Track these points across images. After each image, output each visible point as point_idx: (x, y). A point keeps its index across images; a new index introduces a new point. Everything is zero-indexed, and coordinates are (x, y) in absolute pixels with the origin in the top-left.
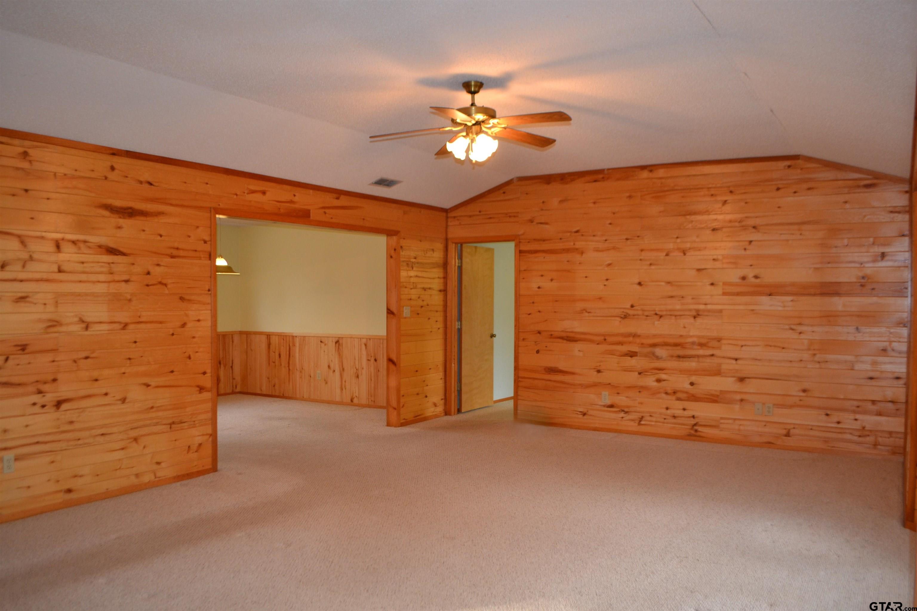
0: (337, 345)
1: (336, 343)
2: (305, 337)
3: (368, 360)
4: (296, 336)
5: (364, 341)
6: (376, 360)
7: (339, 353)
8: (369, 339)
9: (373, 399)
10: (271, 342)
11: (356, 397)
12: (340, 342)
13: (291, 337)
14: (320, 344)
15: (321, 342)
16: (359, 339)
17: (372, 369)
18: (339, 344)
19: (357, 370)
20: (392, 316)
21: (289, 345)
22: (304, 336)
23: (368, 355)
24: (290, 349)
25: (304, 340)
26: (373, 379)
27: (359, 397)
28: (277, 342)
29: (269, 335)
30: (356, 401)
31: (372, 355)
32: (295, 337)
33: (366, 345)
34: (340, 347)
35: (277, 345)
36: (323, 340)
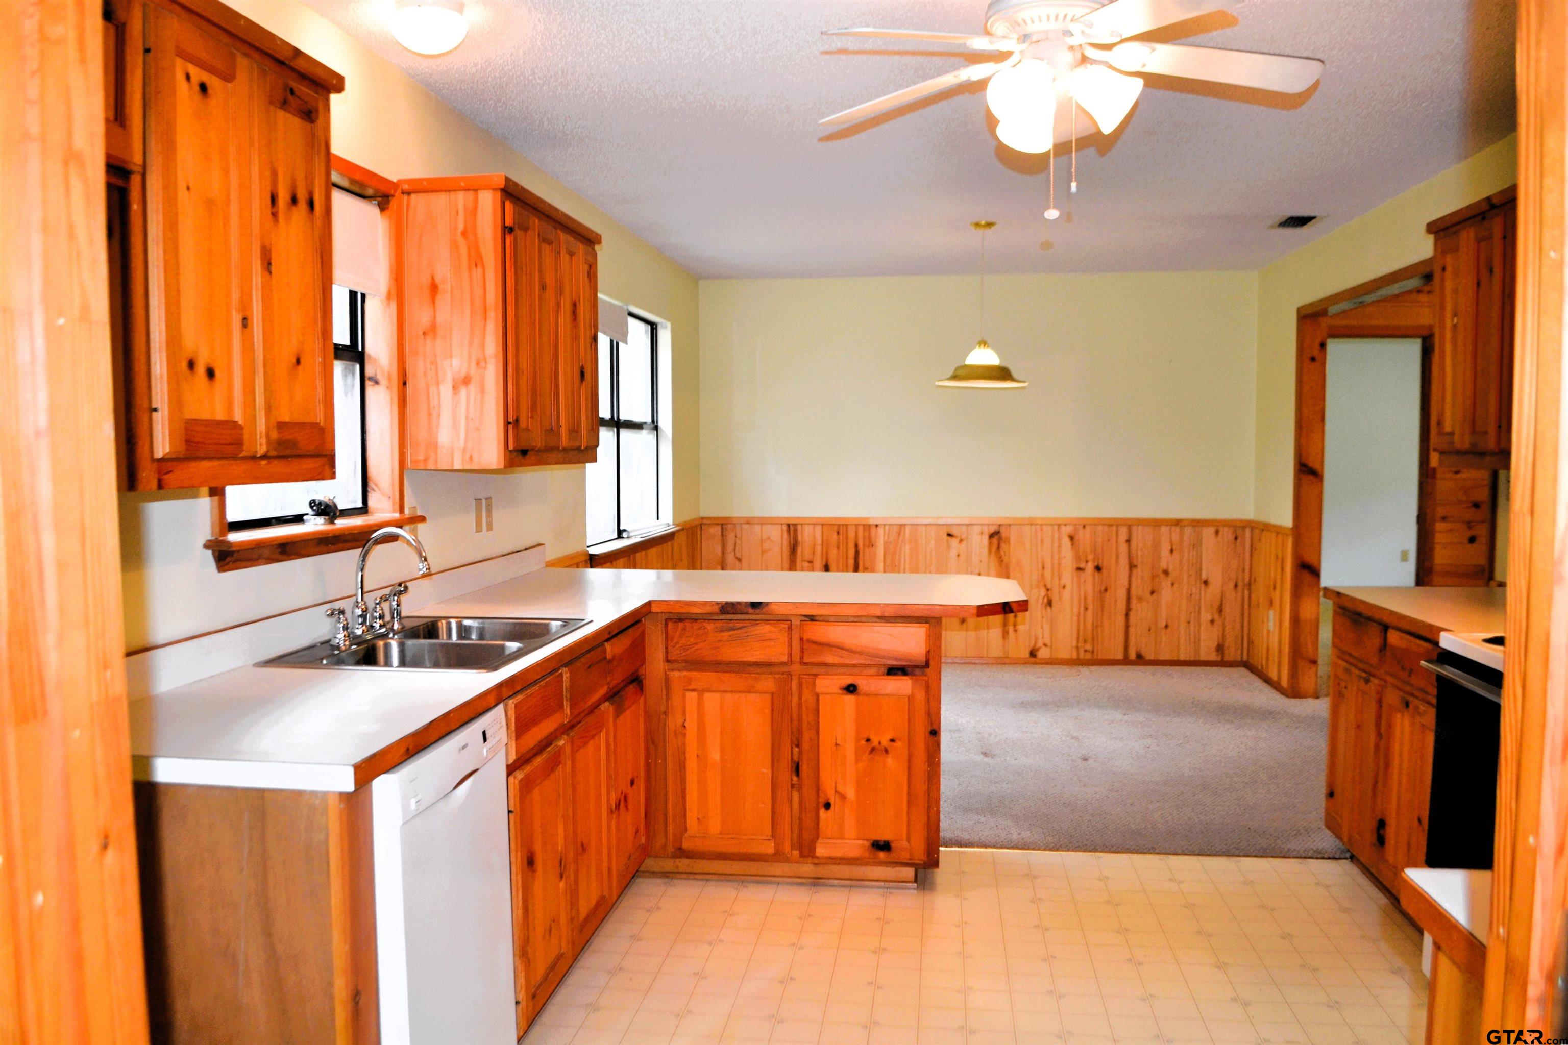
0: (995, 540)
1: (991, 536)
2: (903, 527)
3: (1079, 569)
4: (877, 526)
5: (1069, 529)
6: (1098, 568)
7: (1000, 557)
8: (1081, 527)
9: (1089, 647)
10: (800, 538)
11: (1045, 645)
12: (1004, 533)
13: (861, 529)
14: (947, 541)
15: (949, 535)
16: (1056, 527)
17: (1089, 587)
18: (1000, 539)
19: (1048, 590)
20: (1311, 477)
21: (856, 546)
22: (901, 525)
23: (1078, 558)
24: (857, 552)
25: (899, 533)
26: (1090, 607)
27: (1051, 647)
28: (819, 541)
29: (795, 525)
30: (1043, 653)
31: (1090, 557)
32: (873, 530)
33: (1071, 538)
34: (1003, 545)
35: (819, 548)
36: (953, 532)
